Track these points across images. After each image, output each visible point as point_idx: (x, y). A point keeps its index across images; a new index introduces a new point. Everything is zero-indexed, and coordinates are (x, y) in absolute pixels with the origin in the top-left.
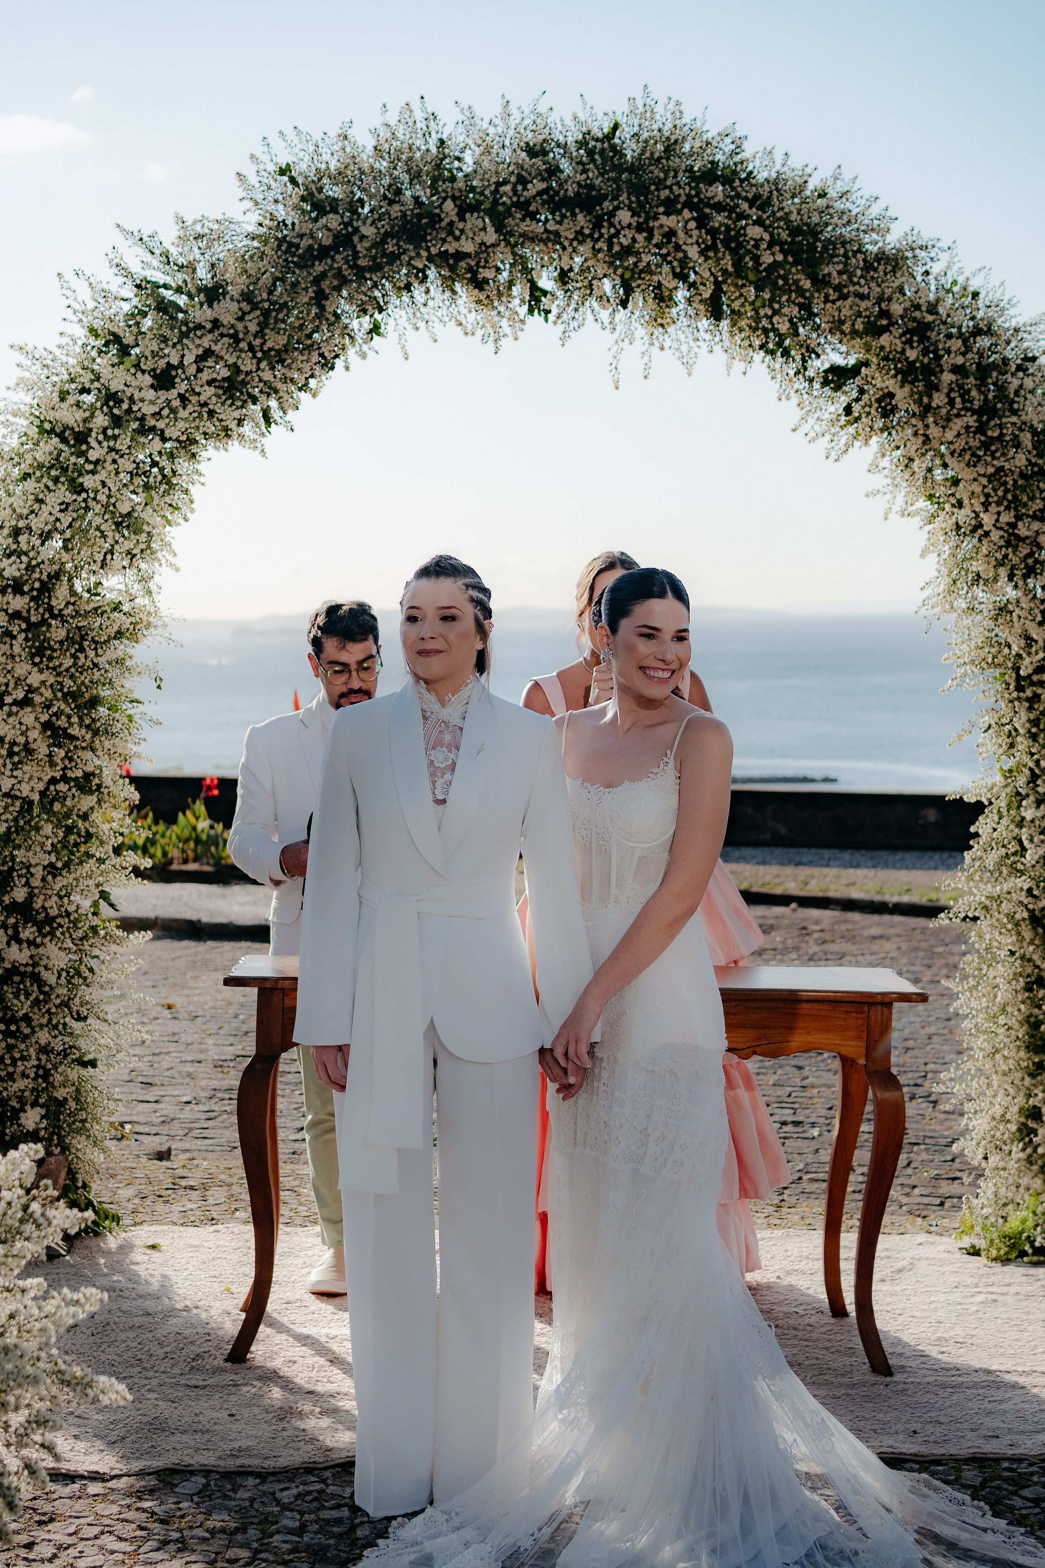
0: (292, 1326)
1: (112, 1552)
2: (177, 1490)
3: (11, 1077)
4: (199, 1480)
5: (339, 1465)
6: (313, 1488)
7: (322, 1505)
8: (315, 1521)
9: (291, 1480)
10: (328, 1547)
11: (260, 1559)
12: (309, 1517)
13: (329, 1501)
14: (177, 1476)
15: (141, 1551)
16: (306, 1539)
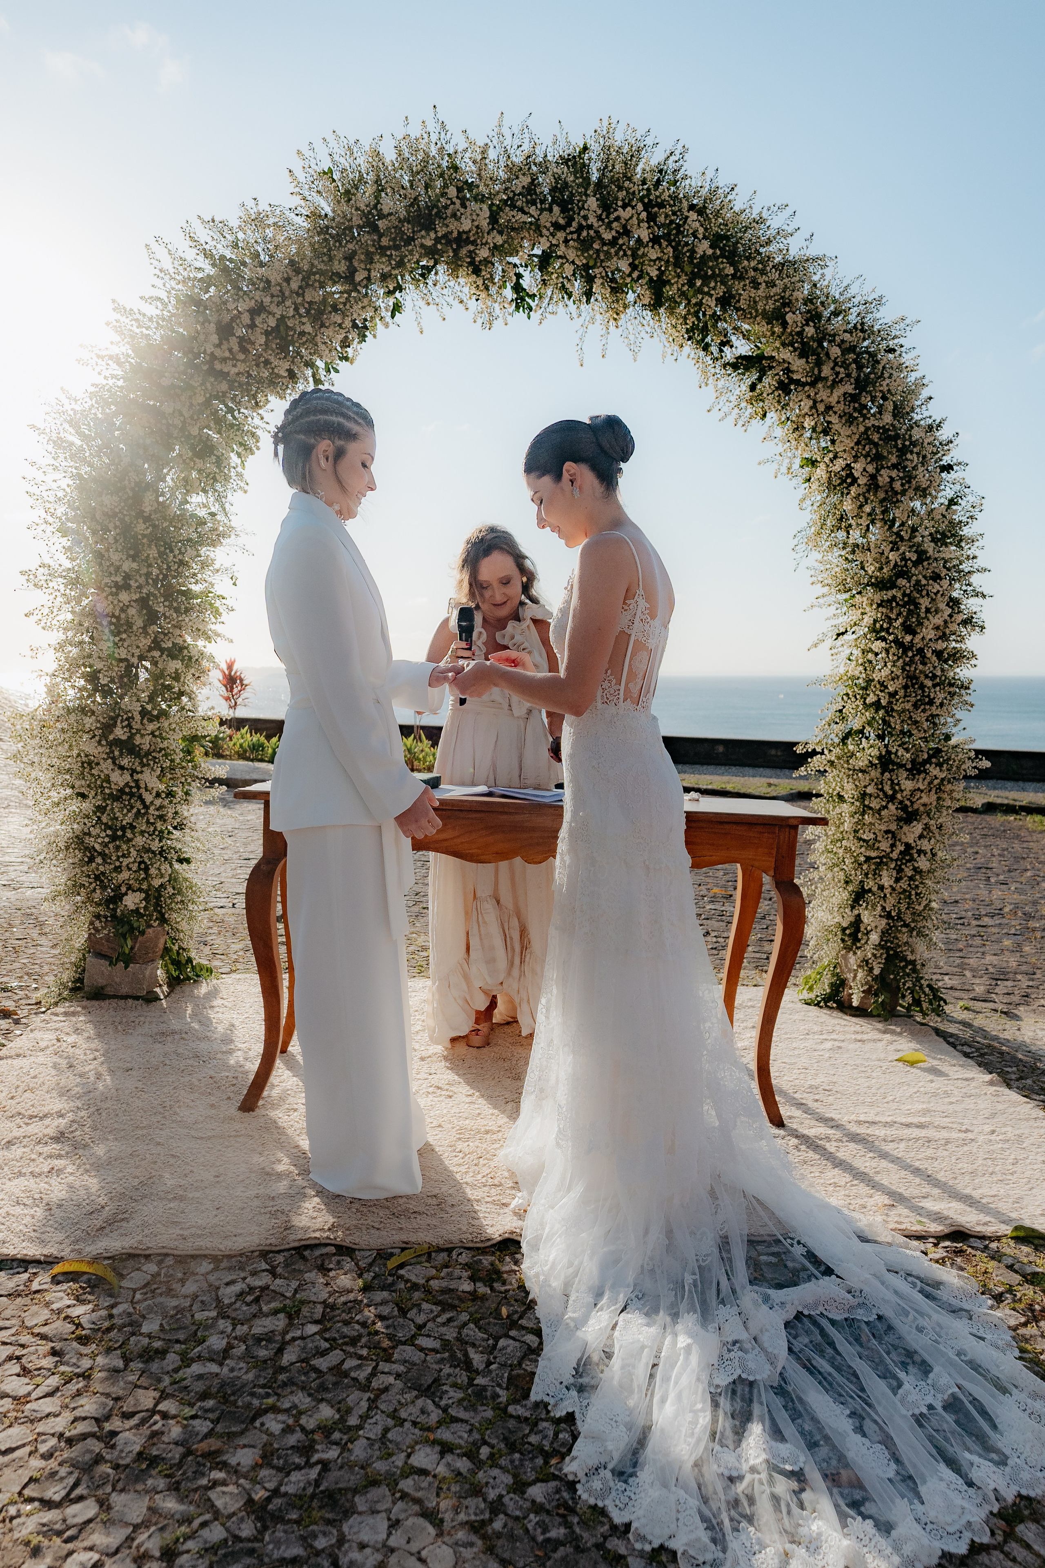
3: (118, 869)
4: (152, 1268)
5: (294, 1249)
6: (258, 1282)
7: (261, 1309)
8: (243, 1339)
9: (242, 1269)
10: (244, 1385)
11: (159, 1412)
12: (241, 1330)
13: (269, 1302)
14: (130, 1263)
15: (34, 1396)
16: (225, 1370)
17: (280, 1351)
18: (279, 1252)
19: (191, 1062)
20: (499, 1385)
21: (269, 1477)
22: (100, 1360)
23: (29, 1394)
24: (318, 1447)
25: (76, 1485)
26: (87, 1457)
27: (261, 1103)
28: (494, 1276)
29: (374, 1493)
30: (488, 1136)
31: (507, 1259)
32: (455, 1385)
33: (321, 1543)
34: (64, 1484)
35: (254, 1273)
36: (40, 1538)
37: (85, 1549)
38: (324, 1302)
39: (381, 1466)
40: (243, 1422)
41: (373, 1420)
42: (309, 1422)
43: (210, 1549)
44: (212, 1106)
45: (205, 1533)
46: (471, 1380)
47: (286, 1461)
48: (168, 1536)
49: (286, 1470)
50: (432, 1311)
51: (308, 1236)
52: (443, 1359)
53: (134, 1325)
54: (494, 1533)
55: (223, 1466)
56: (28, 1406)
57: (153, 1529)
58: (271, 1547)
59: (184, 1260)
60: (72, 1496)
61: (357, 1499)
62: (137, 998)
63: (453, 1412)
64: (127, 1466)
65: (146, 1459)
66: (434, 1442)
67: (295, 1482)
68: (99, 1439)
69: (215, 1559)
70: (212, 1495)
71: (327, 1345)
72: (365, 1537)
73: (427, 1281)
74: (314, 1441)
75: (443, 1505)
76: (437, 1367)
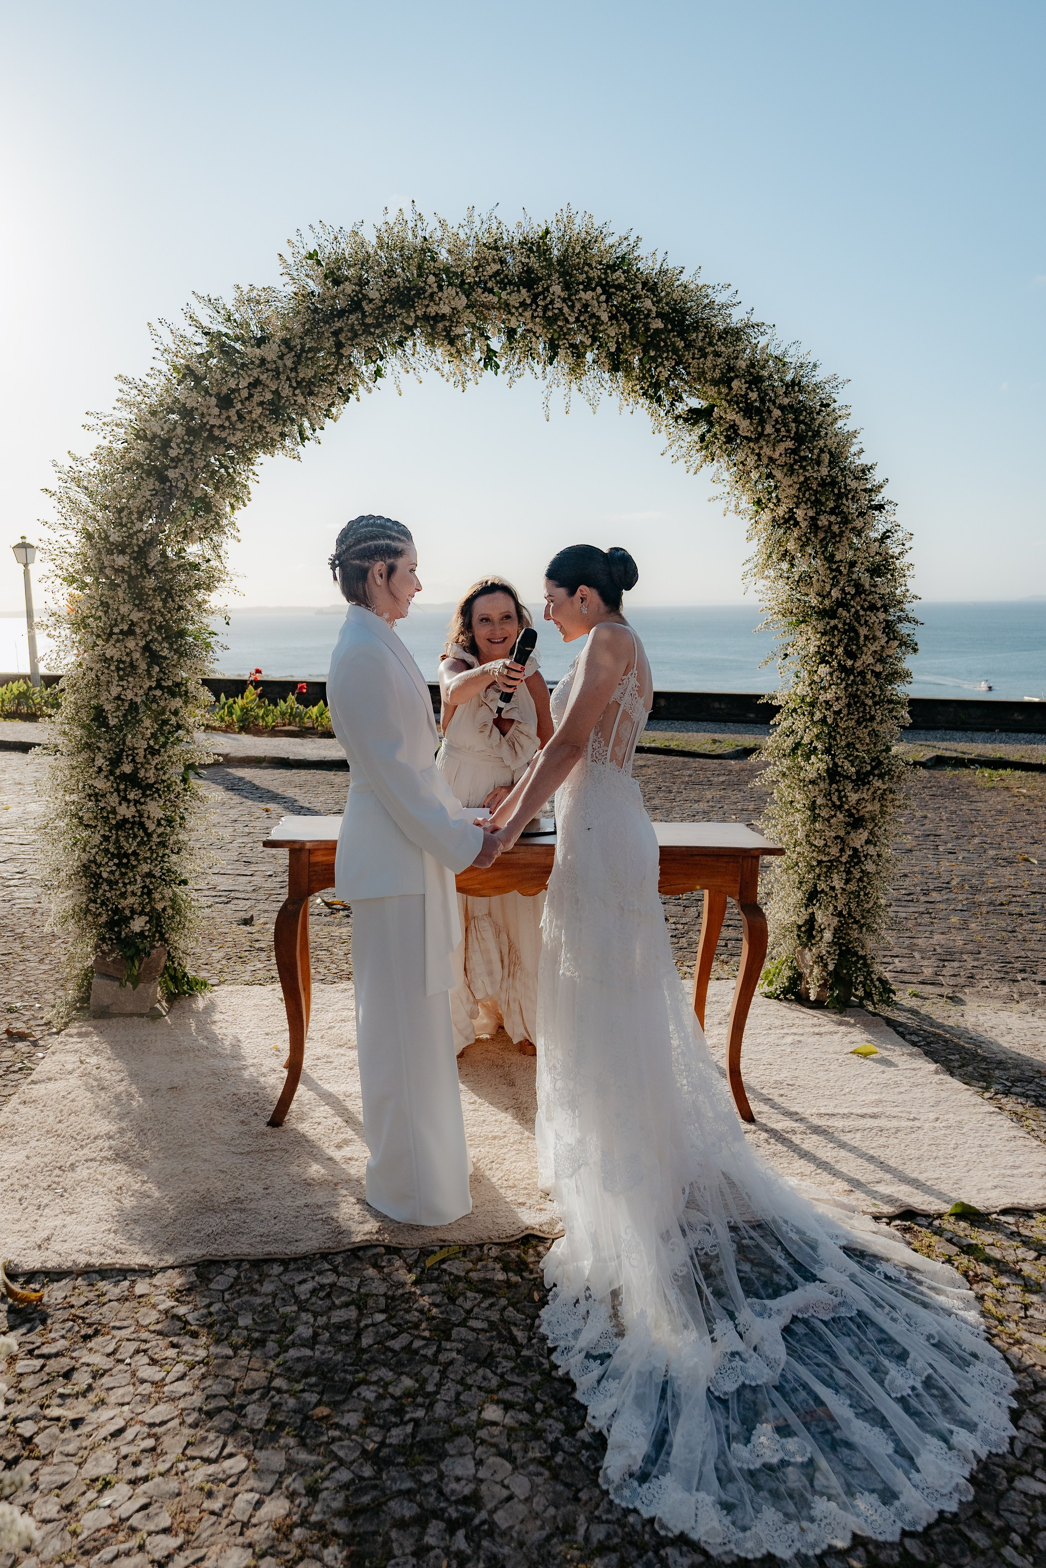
0: (319, 1082)
1: (143, 1381)
2: (212, 1286)
4: (232, 1272)
5: (349, 1250)
6: (326, 1281)
7: (333, 1303)
8: (326, 1327)
9: (309, 1269)
10: (336, 1365)
11: (274, 1389)
12: (321, 1321)
13: (339, 1297)
14: (213, 1269)
15: (168, 1380)
16: (317, 1353)
17: (358, 1336)
18: (337, 1253)
19: (211, 1080)
20: (541, 1355)
21: (374, 1434)
22: (211, 1348)
23: (163, 1379)
24: (408, 1409)
25: (224, 1446)
26: (227, 1425)
27: (287, 1118)
28: (521, 1266)
29: (460, 1441)
30: (496, 1142)
31: (531, 1251)
32: (506, 1357)
33: (427, 1478)
34: (216, 1444)
35: (320, 1273)
36: (210, 1484)
37: (247, 1491)
38: (385, 1295)
39: (460, 1421)
40: (343, 1393)
41: (446, 1387)
42: (398, 1392)
43: (345, 1486)
44: (242, 1122)
45: (336, 1475)
46: (518, 1353)
47: (385, 1421)
48: (309, 1479)
49: (386, 1428)
50: (476, 1298)
51: (358, 1239)
52: (491, 1339)
53: (231, 1319)
54: (557, 1464)
55: (337, 1426)
56: (166, 1388)
57: (294, 1475)
58: (389, 1482)
59: (259, 1264)
60: (225, 1453)
61: (447, 1445)
62: (141, 1015)
63: (508, 1377)
64: (260, 1430)
65: (273, 1424)
66: (498, 1402)
67: (396, 1435)
68: (232, 1410)
69: (348, 1493)
70: (334, 1447)
71: (394, 1330)
72: (459, 1472)
73: (467, 1273)
74: (402, 1405)
75: (515, 1447)
76: (488, 1343)
